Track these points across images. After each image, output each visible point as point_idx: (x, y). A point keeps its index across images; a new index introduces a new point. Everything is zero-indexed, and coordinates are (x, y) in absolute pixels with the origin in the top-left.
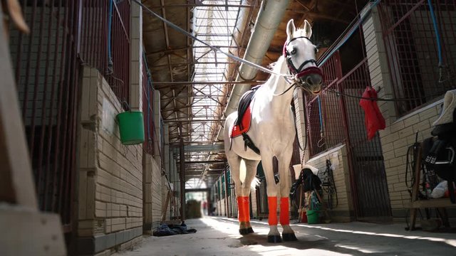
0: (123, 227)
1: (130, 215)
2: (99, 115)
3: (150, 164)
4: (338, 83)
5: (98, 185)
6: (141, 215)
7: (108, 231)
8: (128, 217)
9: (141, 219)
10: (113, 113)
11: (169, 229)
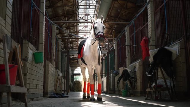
0: (35, 92)
1: (37, 88)
2: (28, 56)
3: (48, 65)
4: (140, 29)
5: (27, 79)
6: (43, 88)
7: (30, 93)
8: (37, 89)
9: (43, 90)
10: (32, 53)
11: (56, 95)
